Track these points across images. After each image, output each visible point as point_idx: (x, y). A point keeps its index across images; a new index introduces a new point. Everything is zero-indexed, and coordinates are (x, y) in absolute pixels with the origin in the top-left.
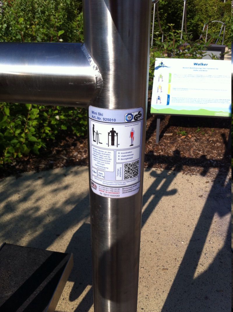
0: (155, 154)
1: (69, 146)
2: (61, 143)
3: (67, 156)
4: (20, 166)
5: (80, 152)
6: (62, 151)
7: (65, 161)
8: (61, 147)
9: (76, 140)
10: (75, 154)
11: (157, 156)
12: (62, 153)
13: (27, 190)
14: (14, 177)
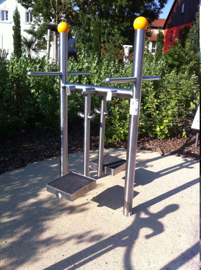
0: (192, 152)
1: (145, 141)
2: (141, 139)
3: (143, 145)
4: (118, 145)
5: (150, 145)
6: (141, 143)
7: (141, 147)
8: (141, 141)
9: (149, 139)
10: (147, 145)
11: (193, 154)
12: (140, 144)
13: (119, 154)
14: (115, 149)
